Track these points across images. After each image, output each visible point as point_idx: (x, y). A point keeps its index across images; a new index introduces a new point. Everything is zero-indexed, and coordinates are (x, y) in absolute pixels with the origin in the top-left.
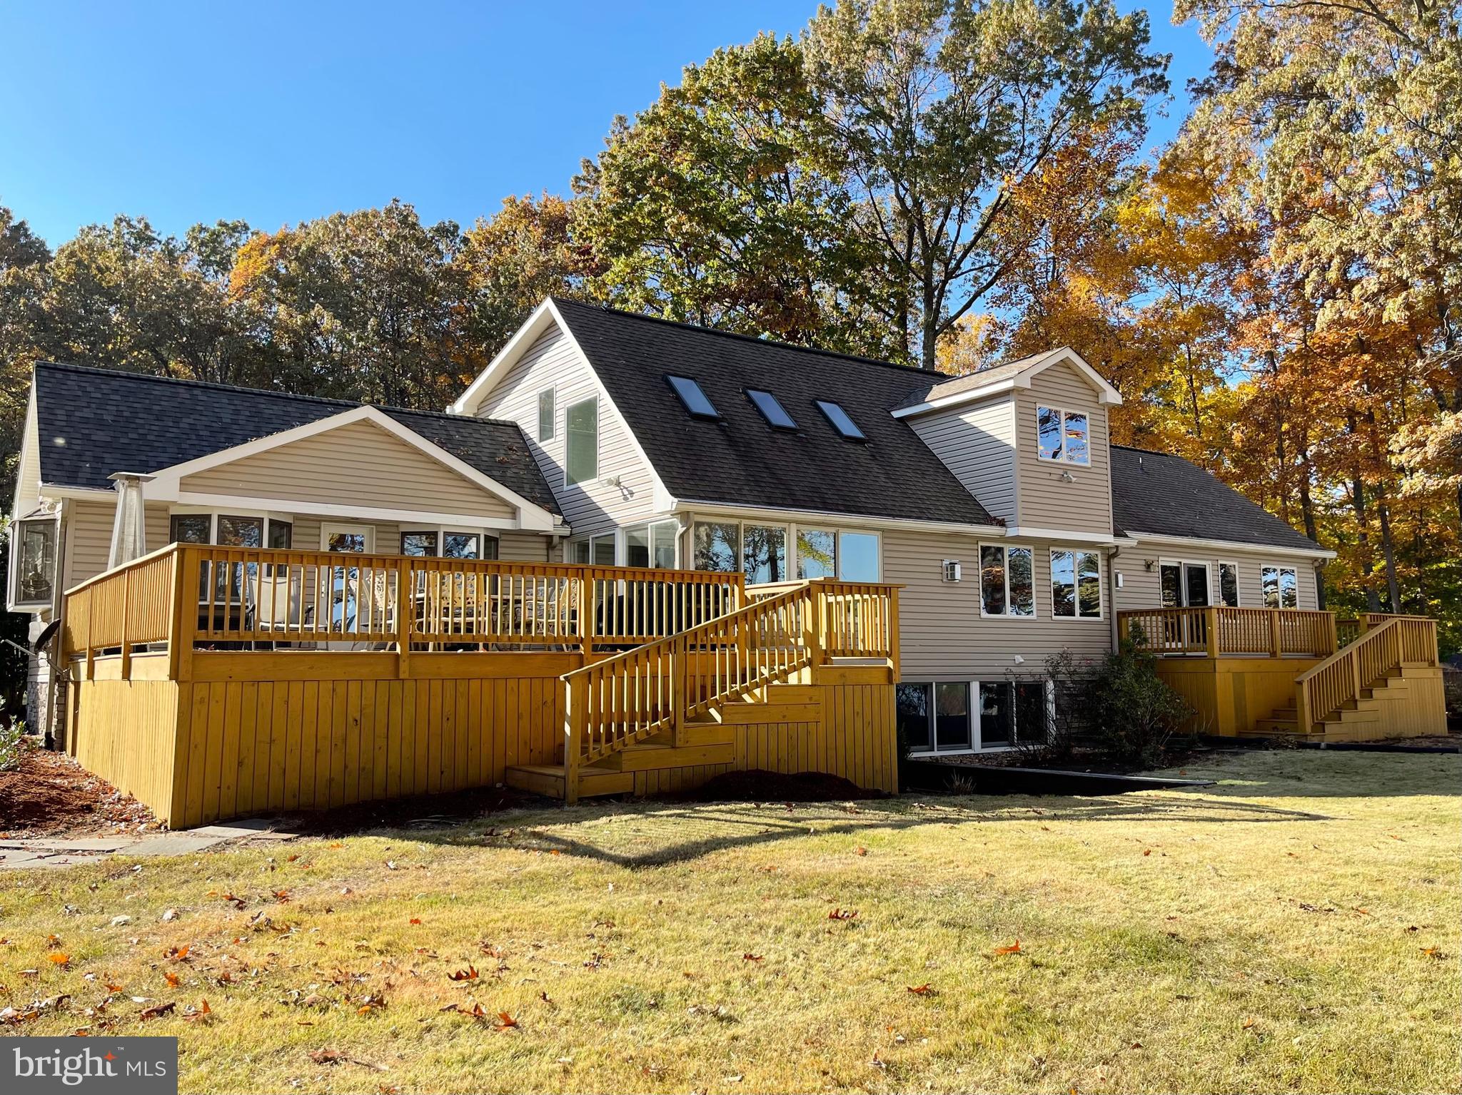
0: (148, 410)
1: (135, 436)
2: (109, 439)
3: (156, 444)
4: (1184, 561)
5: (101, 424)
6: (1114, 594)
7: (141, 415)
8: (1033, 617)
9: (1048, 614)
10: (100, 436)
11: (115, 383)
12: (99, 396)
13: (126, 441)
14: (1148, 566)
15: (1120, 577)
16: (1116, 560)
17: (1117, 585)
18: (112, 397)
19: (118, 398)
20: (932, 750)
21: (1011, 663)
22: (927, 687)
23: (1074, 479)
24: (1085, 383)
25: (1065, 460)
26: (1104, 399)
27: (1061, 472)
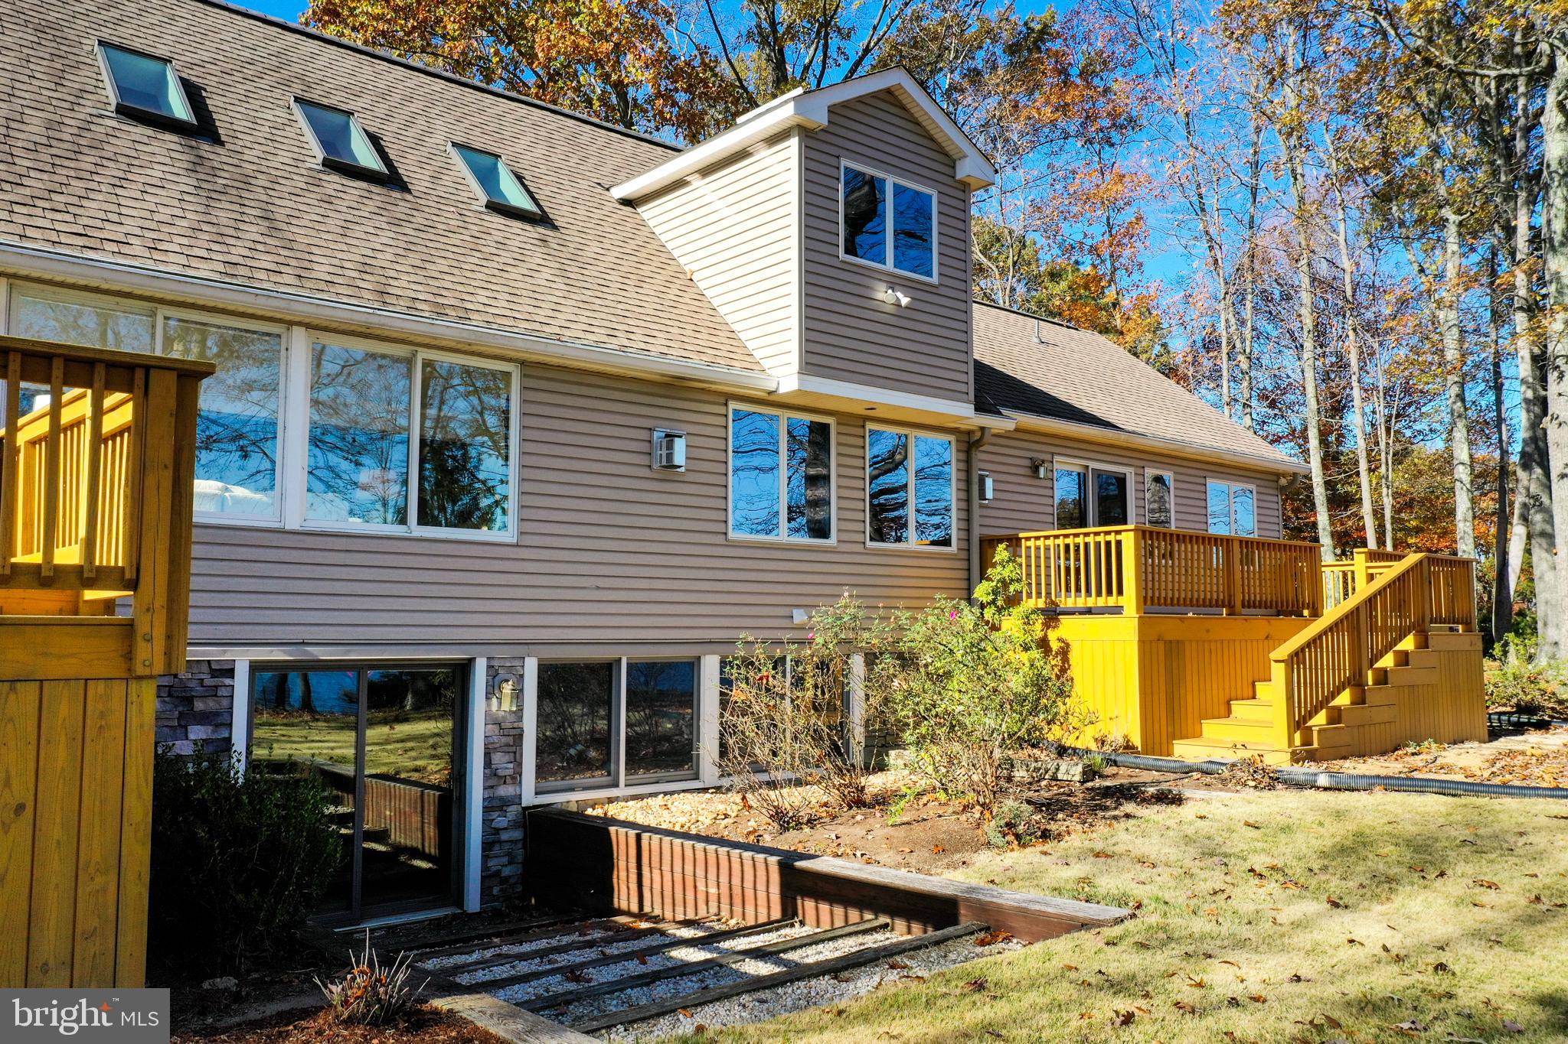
4: (1092, 465)
6: (976, 511)
8: (833, 542)
9: (859, 537)
14: (1035, 467)
15: (989, 483)
16: (981, 453)
20: (616, 785)
21: (785, 623)
22: (609, 668)
23: (905, 301)
24: (932, 139)
25: (889, 265)
26: (963, 171)
27: (882, 287)
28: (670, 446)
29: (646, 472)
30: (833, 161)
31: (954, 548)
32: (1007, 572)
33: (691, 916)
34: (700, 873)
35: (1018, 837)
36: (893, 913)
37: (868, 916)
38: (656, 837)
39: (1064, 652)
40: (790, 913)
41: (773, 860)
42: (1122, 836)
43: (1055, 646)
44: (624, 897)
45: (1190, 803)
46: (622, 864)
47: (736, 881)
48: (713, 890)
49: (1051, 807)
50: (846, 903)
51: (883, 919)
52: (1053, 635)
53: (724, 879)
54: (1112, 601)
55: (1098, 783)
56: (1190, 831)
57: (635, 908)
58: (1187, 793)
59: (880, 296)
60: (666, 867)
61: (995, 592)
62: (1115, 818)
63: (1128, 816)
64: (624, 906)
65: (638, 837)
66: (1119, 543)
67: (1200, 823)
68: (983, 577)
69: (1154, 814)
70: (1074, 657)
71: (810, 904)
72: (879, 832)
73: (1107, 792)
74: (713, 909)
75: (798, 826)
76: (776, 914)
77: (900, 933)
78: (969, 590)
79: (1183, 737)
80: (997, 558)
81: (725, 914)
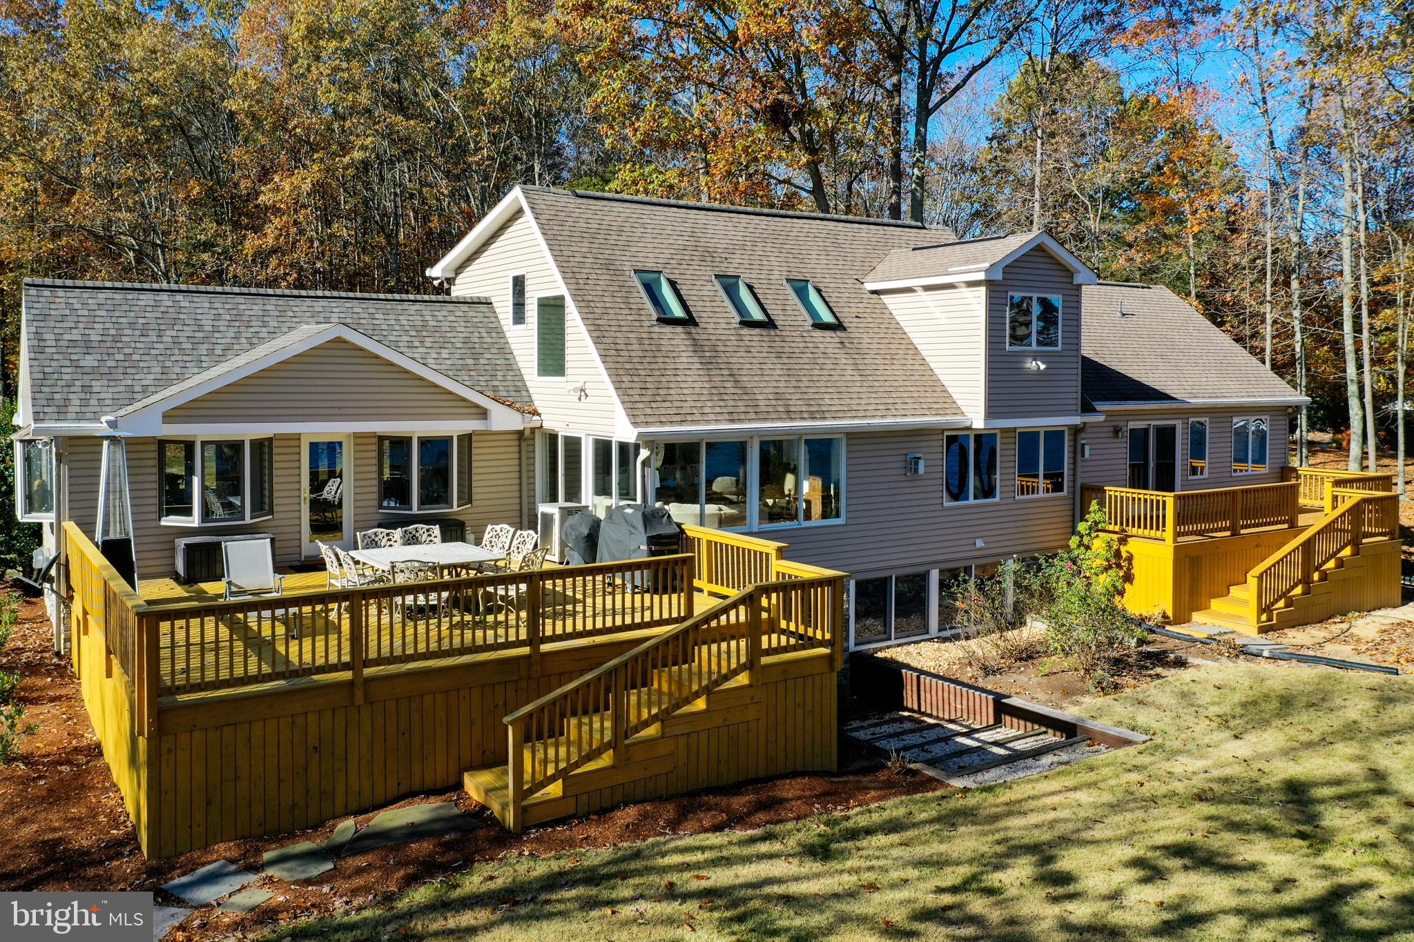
0: (132, 325)
1: (121, 357)
2: (96, 364)
3: (142, 364)
4: (1153, 423)
5: (87, 346)
6: (1079, 464)
7: (127, 332)
8: (997, 499)
9: (1011, 495)
10: (89, 361)
11: (102, 296)
12: (86, 313)
13: (113, 364)
14: (1116, 431)
15: (1087, 448)
16: (1083, 435)
17: (1083, 455)
18: (98, 313)
19: (104, 313)
20: (889, 639)
21: (971, 548)
22: (886, 580)
23: (1042, 367)
24: (1060, 264)
25: (1034, 346)
26: (1078, 280)
27: (1030, 360)
28: (917, 464)
29: (903, 478)
30: (1003, 295)
31: (1065, 493)
32: (1097, 517)
33: (953, 717)
34: (952, 697)
35: (1103, 689)
36: (1048, 726)
37: (1036, 727)
38: (928, 679)
39: (1130, 559)
40: (998, 722)
41: (990, 697)
42: (1153, 691)
43: (1124, 555)
44: (910, 700)
45: (1190, 670)
46: (909, 688)
47: (971, 704)
48: (959, 706)
49: (1119, 664)
50: (1026, 720)
51: (1043, 729)
52: (1123, 549)
53: (965, 702)
54: (1159, 534)
55: (1145, 648)
56: (1186, 689)
57: (916, 707)
58: (1190, 660)
59: (1028, 365)
60: (934, 693)
61: (1090, 528)
62: (1150, 676)
63: (1158, 676)
64: (910, 706)
65: (918, 678)
66: (1164, 502)
67: (1192, 684)
68: (1083, 519)
69: (1171, 674)
70: (1135, 563)
71: (1008, 718)
72: (1034, 680)
73: (1149, 655)
74: (959, 715)
75: (994, 673)
76: (991, 722)
77: (1051, 737)
78: (1074, 527)
79: (1198, 609)
80: (1091, 509)
81: (965, 717)
